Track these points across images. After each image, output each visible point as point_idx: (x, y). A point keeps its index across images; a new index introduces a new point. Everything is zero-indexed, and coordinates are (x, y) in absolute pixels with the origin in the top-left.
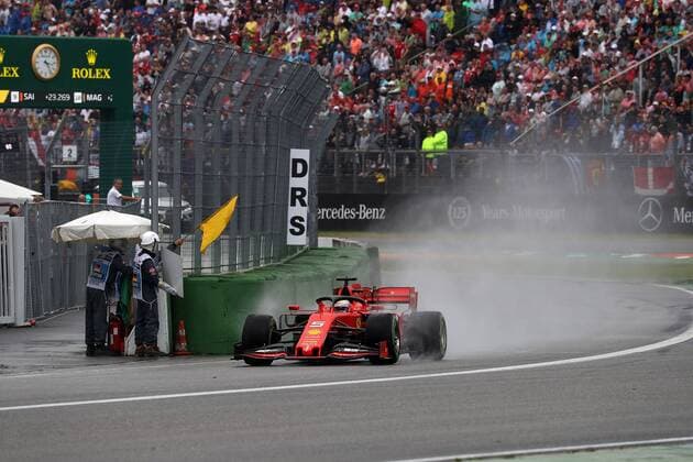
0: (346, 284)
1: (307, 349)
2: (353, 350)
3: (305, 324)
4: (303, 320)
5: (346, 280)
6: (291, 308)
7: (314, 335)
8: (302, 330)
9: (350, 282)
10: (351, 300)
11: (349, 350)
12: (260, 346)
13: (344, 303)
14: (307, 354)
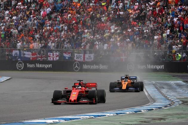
0: (80, 82)
1: (73, 100)
2: (85, 100)
3: (71, 93)
4: (70, 92)
5: (80, 81)
6: (65, 89)
7: (74, 96)
8: (70, 95)
9: (81, 81)
10: (82, 86)
11: (84, 100)
12: (59, 99)
13: (80, 87)
14: (73, 101)
